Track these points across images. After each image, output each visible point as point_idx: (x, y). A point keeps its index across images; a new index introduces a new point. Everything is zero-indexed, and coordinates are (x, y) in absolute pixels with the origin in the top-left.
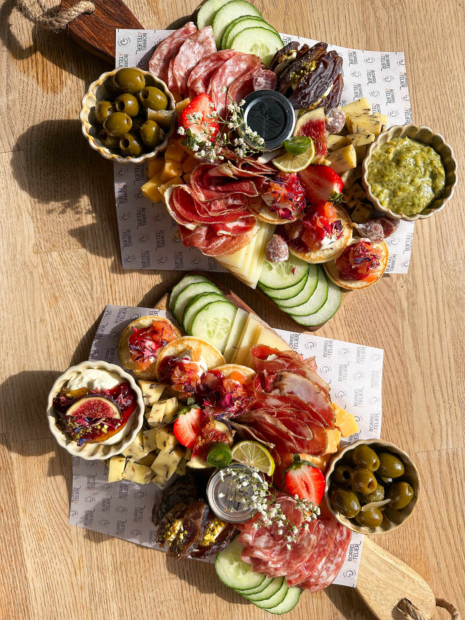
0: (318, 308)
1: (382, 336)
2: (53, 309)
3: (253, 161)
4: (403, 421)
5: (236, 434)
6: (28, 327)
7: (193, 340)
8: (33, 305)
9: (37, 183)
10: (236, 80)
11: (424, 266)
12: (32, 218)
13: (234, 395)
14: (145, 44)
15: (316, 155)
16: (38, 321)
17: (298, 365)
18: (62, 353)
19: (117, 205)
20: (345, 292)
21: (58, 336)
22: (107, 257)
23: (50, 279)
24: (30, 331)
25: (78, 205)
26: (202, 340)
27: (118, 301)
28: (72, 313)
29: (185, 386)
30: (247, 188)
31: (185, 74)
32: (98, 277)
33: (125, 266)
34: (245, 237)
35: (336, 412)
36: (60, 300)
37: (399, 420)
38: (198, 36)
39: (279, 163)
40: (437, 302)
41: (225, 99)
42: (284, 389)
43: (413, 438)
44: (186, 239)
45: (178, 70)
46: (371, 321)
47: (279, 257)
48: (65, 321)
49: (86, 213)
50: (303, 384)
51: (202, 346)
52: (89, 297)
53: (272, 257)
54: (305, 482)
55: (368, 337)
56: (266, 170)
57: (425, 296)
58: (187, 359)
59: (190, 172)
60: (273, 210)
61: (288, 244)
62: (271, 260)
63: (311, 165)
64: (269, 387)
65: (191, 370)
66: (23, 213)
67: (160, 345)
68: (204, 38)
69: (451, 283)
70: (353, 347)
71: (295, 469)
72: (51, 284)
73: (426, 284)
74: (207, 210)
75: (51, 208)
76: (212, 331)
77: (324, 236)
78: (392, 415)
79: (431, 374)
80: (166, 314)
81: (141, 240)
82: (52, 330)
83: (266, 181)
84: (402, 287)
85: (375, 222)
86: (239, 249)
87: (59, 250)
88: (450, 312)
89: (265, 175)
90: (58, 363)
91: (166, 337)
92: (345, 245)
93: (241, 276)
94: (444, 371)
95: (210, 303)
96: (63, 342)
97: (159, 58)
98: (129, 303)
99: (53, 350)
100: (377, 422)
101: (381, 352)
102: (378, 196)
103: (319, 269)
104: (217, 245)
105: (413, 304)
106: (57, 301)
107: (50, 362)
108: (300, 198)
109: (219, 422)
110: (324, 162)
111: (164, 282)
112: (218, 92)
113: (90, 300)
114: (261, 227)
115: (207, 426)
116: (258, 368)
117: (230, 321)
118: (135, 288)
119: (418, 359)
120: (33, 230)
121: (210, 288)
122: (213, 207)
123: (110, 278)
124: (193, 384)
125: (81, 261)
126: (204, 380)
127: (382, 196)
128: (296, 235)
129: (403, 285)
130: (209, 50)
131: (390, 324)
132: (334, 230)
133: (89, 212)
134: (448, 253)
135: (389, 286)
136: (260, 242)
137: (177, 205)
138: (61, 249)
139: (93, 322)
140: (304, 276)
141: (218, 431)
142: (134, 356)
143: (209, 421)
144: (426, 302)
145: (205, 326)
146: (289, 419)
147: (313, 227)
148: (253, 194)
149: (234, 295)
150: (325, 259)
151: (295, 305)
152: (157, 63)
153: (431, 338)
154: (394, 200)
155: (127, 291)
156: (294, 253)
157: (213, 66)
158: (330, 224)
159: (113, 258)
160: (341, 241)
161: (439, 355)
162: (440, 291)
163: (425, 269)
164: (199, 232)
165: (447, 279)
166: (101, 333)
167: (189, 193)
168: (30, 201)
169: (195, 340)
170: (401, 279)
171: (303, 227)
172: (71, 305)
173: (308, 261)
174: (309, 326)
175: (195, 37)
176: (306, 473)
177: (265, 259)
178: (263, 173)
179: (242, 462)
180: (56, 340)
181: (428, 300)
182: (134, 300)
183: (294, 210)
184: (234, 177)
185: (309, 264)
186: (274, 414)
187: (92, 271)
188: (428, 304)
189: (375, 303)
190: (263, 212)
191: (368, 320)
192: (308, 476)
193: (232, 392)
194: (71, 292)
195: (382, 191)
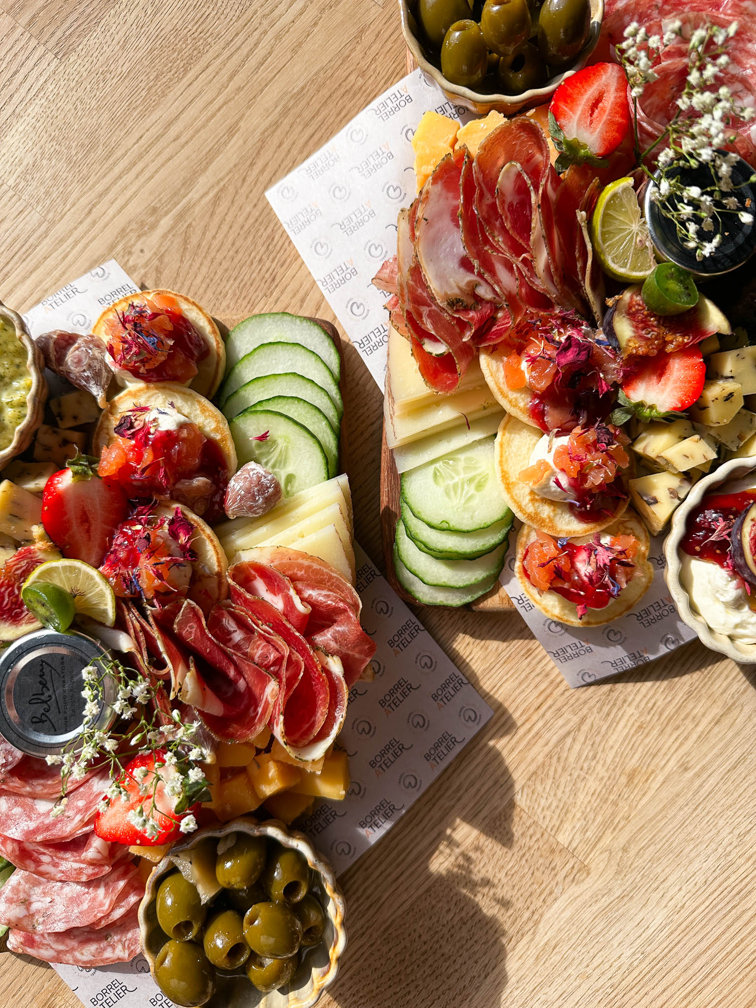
0: (289, 347)
1: (245, 215)
2: (652, 767)
3: (139, 657)
4: (351, 69)
5: (611, 296)
6: (712, 781)
7: (515, 502)
8: (672, 802)
9: (476, 962)
10: (34, 797)
11: (80, 246)
12: (537, 923)
13: (552, 352)
14: (110, 988)
15: (41, 562)
16: (689, 774)
17: (410, 292)
18: (710, 692)
19: (404, 811)
20: (225, 327)
21: (687, 722)
22: (498, 755)
23: (610, 811)
24: (717, 773)
25: (456, 870)
26: (502, 487)
27: (552, 677)
28: (632, 732)
29: (608, 445)
30: (191, 627)
31: (97, 886)
32: (541, 742)
33: (486, 715)
34: (276, 563)
35: (430, 169)
36: (628, 769)
37: (352, 77)
38: (19, 920)
39: (105, 612)
40: (119, 177)
41: (82, 789)
42: (469, 283)
43: (362, 31)
44: (363, 656)
45: (102, 905)
46: (237, 252)
47: (259, 478)
48: (655, 732)
49: (458, 846)
50: (432, 259)
51: (513, 478)
52: (585, 728)
53: (271, 490)
54: (591, 115)
55: (265, 235)
56: (135, 622)
57: (126, 204)
58: (557, 483)
59: (247, 744)
60: (193, 553)
61: (226, 482)
62: (277, 486)
63: (65, 555)
64: (487, 310)
65: (572, 459)
66: (542, 943)
67: (570, 549)
68: (14, 906)
69: (72, 182)
70: (301, 243)
71: (584, 146)
72: (615, 804)
73: (106, 219)
74: (285, 663)
75: (497, 907)
76: (473, 486)
77: (161, 432)
78: (355, 94)
79: (239, 89)
80: (508, 582)
81: (424, 724)
82: (686, 738)
83: (153, 606)
84: (142, 251)
85: (69, 373)
86: (304, 556)
87: (551, 839)
88: (118, 145)
89: (146, 618)
90: (730, 684)
91: (550, 550)
92: (148, 388)
93: (346, 514)
94: (217, 73)
95: (432, 527)
96: (690, 706)
97: (109, 950)
98: (539, 657)
99: (716, 711)
100: (388, 102)
101: (272, 195)
102: (23, 405)
103: (224, 399)
104: (328, 596)
105: (154, 210)
106: (634, 770)
107: (738, 699)
108: (134, 528)
109: (619, 337)
110: (42, 538)
111: (458, 630)
112: (79, 811)
113: (589, 721)
114: (236, 551)
115: (641, 351)
116: (470, 354)
117: (431, 469)
118: (507, 667)
119: (232, 130)
120: (556, 905)
121: (407, 549)
122: (272, 657)
123: (527, 721)
124: (591, 436)
125: (539, 788)
126: (568, 425)
127: (17, 397)
128: (199, 481)
129: (138, 251)
130: (27, 879)
131: (217, 219)
132: (138, 425)
133: (452, 843)
134: (29, 227)
135: (158, 271)
136: (263, 530)
137: (320, 719)
138: (546, 835)
139: (620, 686)
140: (256, 412)
141: (633, 326)
142: (627, 574)
143: (631, 357)
144: (135, 194)
145: (474, 503)
146: (513, 227)
147: (162, 464)
148: (193, 609)
149: (384, 500)
150: (199, 402)
151: (316, 389)
152: (119, 947)
153: (183, 140)
154: (8, 373)
155: (523, 676)
156: (233, 459)
157: (44, 854)
158: (133, 442)
159: (491, 743)
160: (147, 401)
161: (200, 103)
162: (100, 188)
163: (84, 242)
164: (333, 644)
165: (70, 193)
166: (627, 659)
167: (282, 718)
168: (514, 949)
169: (512, 497)
170: (131, 263)
171: (177, 480)
172: (622, 744)
173: (225, 427)
174: (329, 336)
175: (25, 922)
176: (575, 124)
177: (283, 499)
178: (145, 624)
179: (648, 244)
180: (697, 720)
181: (129, 193)
182: (529, 653)
183: (163, 522)
184: (192, 665)
185: (230, 422)
186: (525, 261)
187: (540, 759)
188: (134, 188)
189: (204, 270)
190: (210, 568)
191: (240, 256)
192: (576, 117)
193: (550, 359)
194: (601, 762)
195: (11, 404)
